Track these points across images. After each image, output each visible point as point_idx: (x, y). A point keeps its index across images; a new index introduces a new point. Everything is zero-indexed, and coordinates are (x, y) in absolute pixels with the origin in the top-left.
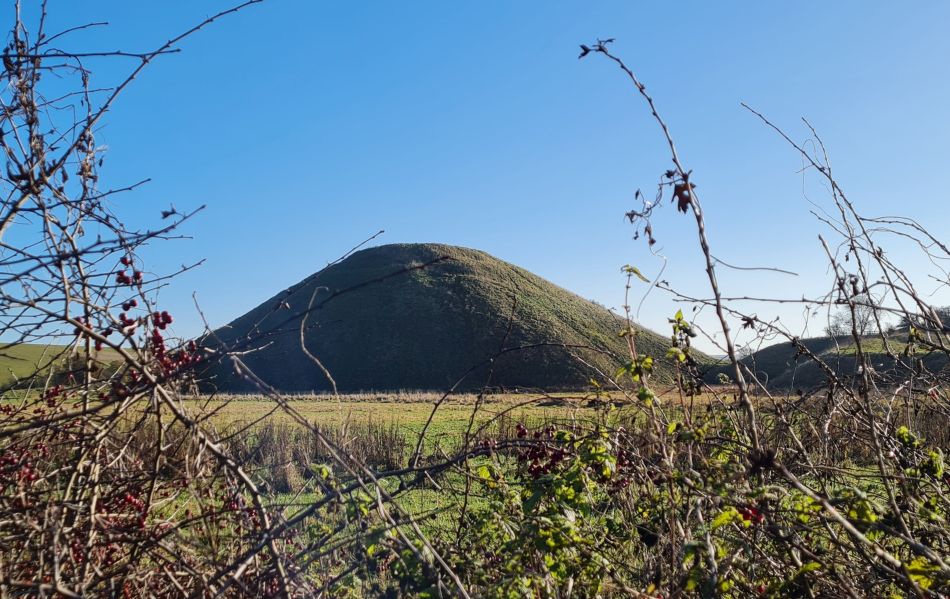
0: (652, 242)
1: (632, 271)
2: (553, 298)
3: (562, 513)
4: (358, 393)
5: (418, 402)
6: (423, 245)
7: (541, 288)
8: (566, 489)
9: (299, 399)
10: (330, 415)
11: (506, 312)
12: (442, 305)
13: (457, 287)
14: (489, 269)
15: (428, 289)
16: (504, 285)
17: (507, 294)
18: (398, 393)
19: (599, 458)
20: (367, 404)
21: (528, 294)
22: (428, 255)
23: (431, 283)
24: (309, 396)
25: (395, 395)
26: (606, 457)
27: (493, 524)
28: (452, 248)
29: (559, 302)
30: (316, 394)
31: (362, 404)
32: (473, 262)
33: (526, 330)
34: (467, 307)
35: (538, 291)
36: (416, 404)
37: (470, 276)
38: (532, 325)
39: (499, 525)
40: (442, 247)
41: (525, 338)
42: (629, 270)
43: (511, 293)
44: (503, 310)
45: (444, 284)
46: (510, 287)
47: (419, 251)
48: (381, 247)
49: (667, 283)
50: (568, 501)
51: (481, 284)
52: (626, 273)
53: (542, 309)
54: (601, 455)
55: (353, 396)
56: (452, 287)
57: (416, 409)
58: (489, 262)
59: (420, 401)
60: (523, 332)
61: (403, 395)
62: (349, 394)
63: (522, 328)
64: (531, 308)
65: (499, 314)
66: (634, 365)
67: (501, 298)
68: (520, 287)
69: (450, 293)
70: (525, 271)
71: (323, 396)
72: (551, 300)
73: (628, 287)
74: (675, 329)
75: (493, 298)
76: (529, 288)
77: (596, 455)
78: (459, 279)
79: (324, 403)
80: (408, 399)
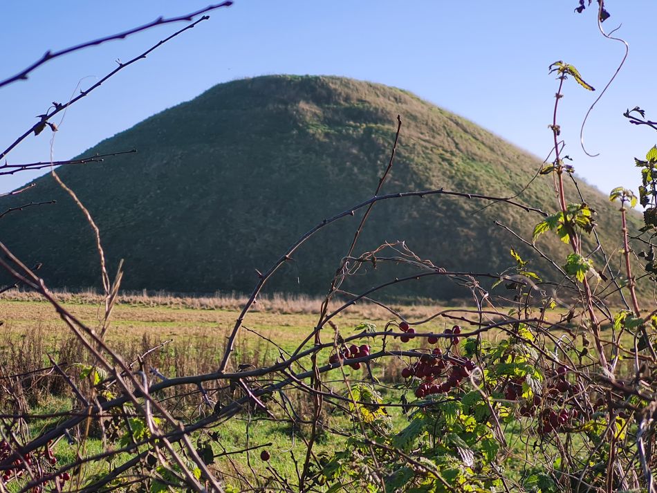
0: (604, 15)
1: (566, 71)
2: (511, 166)
3: (455, 453)
4: (213, 296)
5: (301, 313)
6: (317, 78)
7: (492, 150)
8: (463, 417)
9: (123, 302)
10: (169, 327)
11: (438, 182)
12: (342, 170)
13: (366, 142)
14: (414, 118)
15: (321, 144)
16: (436, 141)
17: (441, 156)
18: (271, 298)
19: (517, 371)
20: (224, 313)
21: (472, 158)
22: (324, 92)
23: (327, 135)
24: (139, 299)
25: (267, 302)
26: (528, 370)
27: (353, 468)
28: (360, 84)
29: (519, 171)
30: (150, 295)
31: (217, 313)
32: (391, 107)
33: (466, 212)
34: (380, 174)
35: (487, 154)
36: (298, 316)
37: (387, 126)
38: (477, 205)
39: (360, 471)
40: (346, 83)
41: (464, 223)
42: (564, 70)
43: (448, 156)
44: (434, 179)
45: (348, 137)
46: (446, 146)
47: (312, 88)
48: (254, 80)
49: (642, 112)
50: (464, 435)
51: (403, 139)
52: (557, 74)
53: (493, 181)
54: (521, 366)
55: (205, 300)
56: (359, 142)
57: (296, 323)
58: (415, 108)
59: (304, 312)
60: (463, 214)
61: (278, 302)
62: (198, 296)
63: (462, 208)
64: (477, 179)
65: (427, 186)
66: (562, 219)
67: (431, 161)
68: (462, 147)
69: (354, 151)
70: (470, 123)
71: (159, 299)
72: (506, 168)
73: (558, 96)
74: (645, 175)
75: (420, 160)
76: (475, 148)
77: (513, 366)
78: (369, 131)
79: (161, 309)
80: (286, 309)
